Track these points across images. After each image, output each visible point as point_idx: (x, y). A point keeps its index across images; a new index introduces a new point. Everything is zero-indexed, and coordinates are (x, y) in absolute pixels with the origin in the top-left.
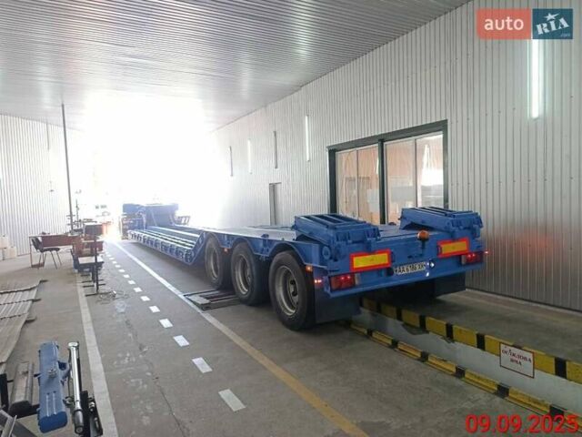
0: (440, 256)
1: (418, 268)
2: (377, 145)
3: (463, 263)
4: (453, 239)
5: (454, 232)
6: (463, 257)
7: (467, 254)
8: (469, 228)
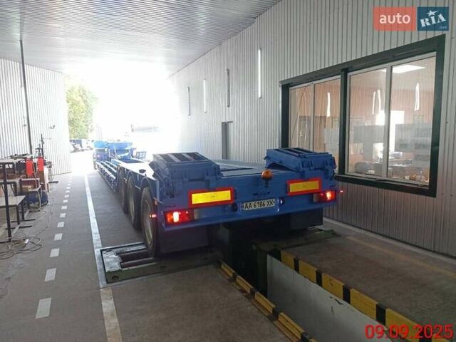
0: (288, 194)
1: (267, 204)
2: (339, 76)
3: (315, 200)
4: (303, 178)
5: (304, 172)
6: (315, 195)
7: (319, 193)
8: (321, 169)
